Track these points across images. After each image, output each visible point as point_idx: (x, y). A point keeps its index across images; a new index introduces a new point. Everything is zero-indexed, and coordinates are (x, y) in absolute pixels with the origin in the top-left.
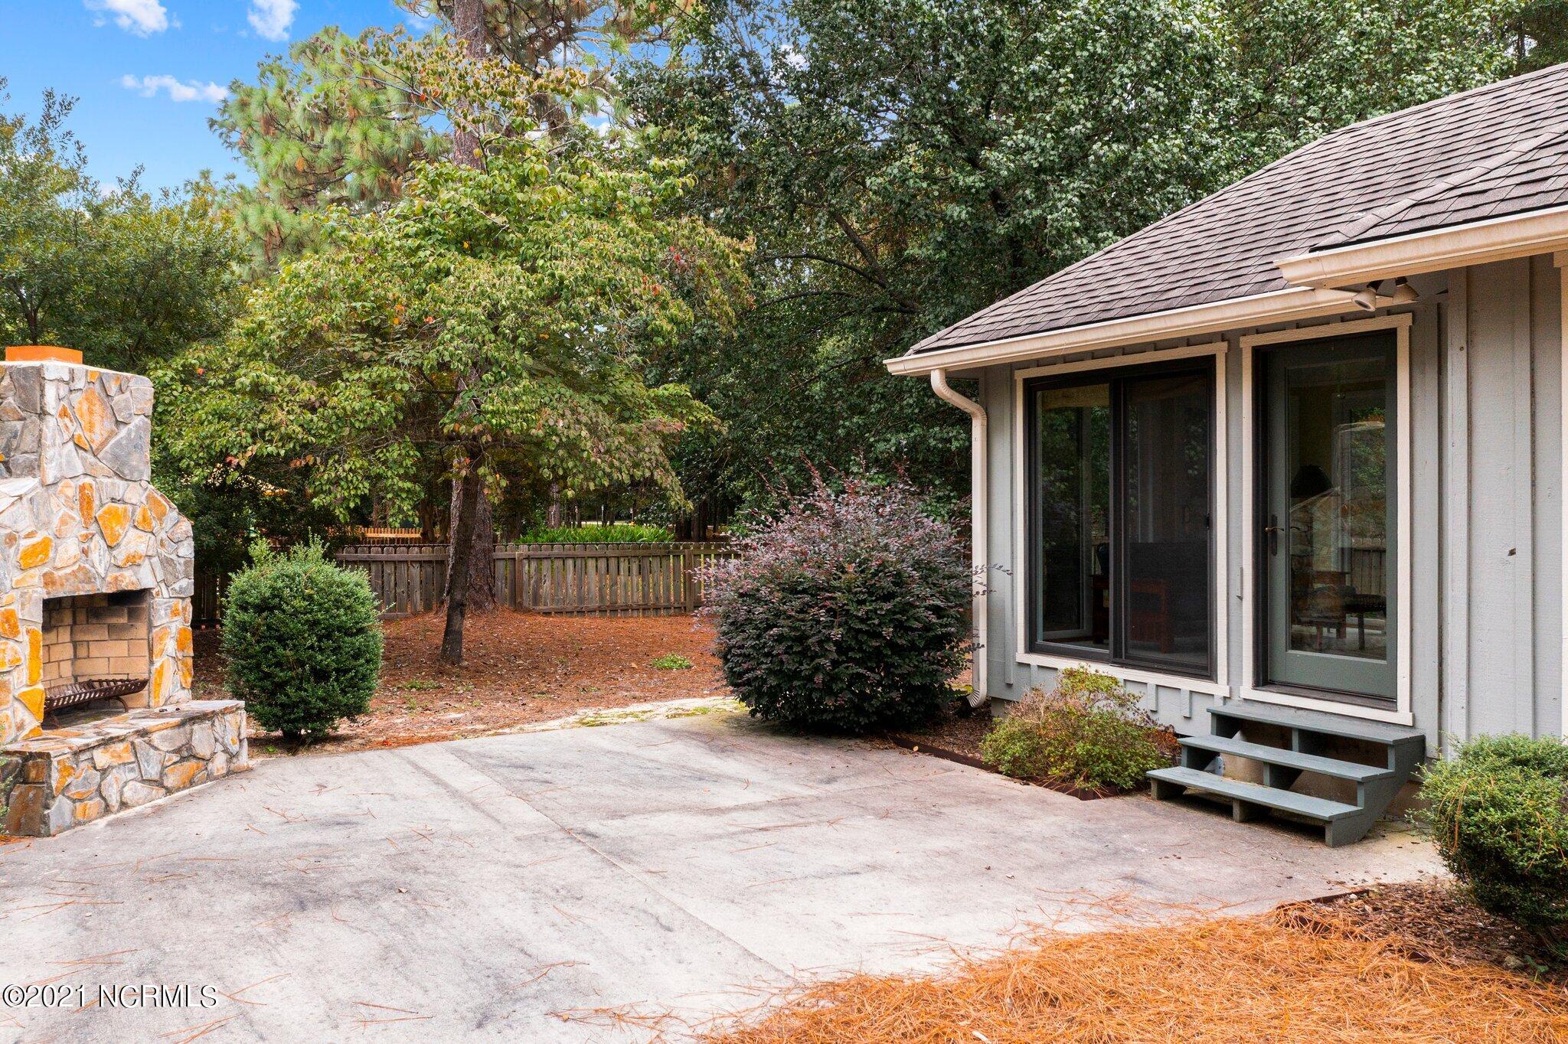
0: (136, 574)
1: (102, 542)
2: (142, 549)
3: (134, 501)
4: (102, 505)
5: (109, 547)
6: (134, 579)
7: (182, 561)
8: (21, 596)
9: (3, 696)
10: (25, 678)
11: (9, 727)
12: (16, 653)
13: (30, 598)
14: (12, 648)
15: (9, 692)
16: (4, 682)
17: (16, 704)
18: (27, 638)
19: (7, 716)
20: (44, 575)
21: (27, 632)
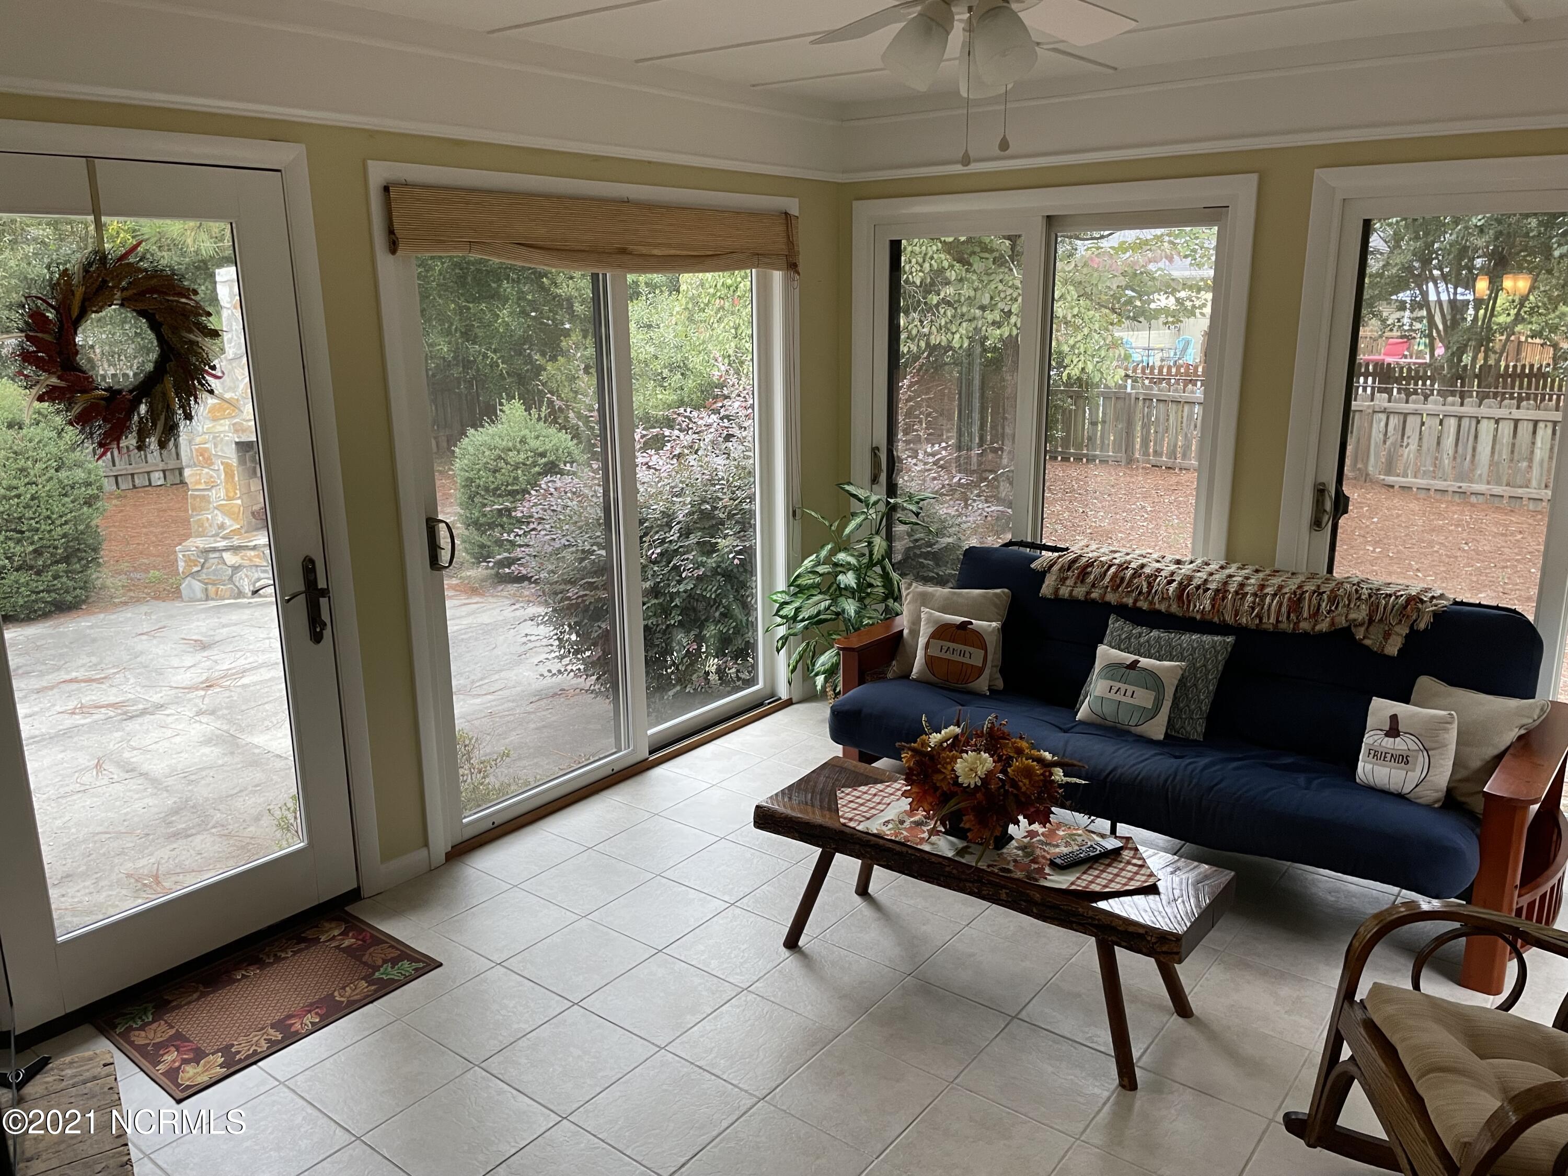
8: (214, 438)
9: (203, 504)
10: (222, 494)
11: (210, 526)
12: (212, 477)
13: (222, 439)
14: (207, 473)
15: (209, 502)
16: (204, 496)
17: (216, 512)
18: (222, 468)
19: (208, 519)
20: (234, 424)
21: (222, 463)
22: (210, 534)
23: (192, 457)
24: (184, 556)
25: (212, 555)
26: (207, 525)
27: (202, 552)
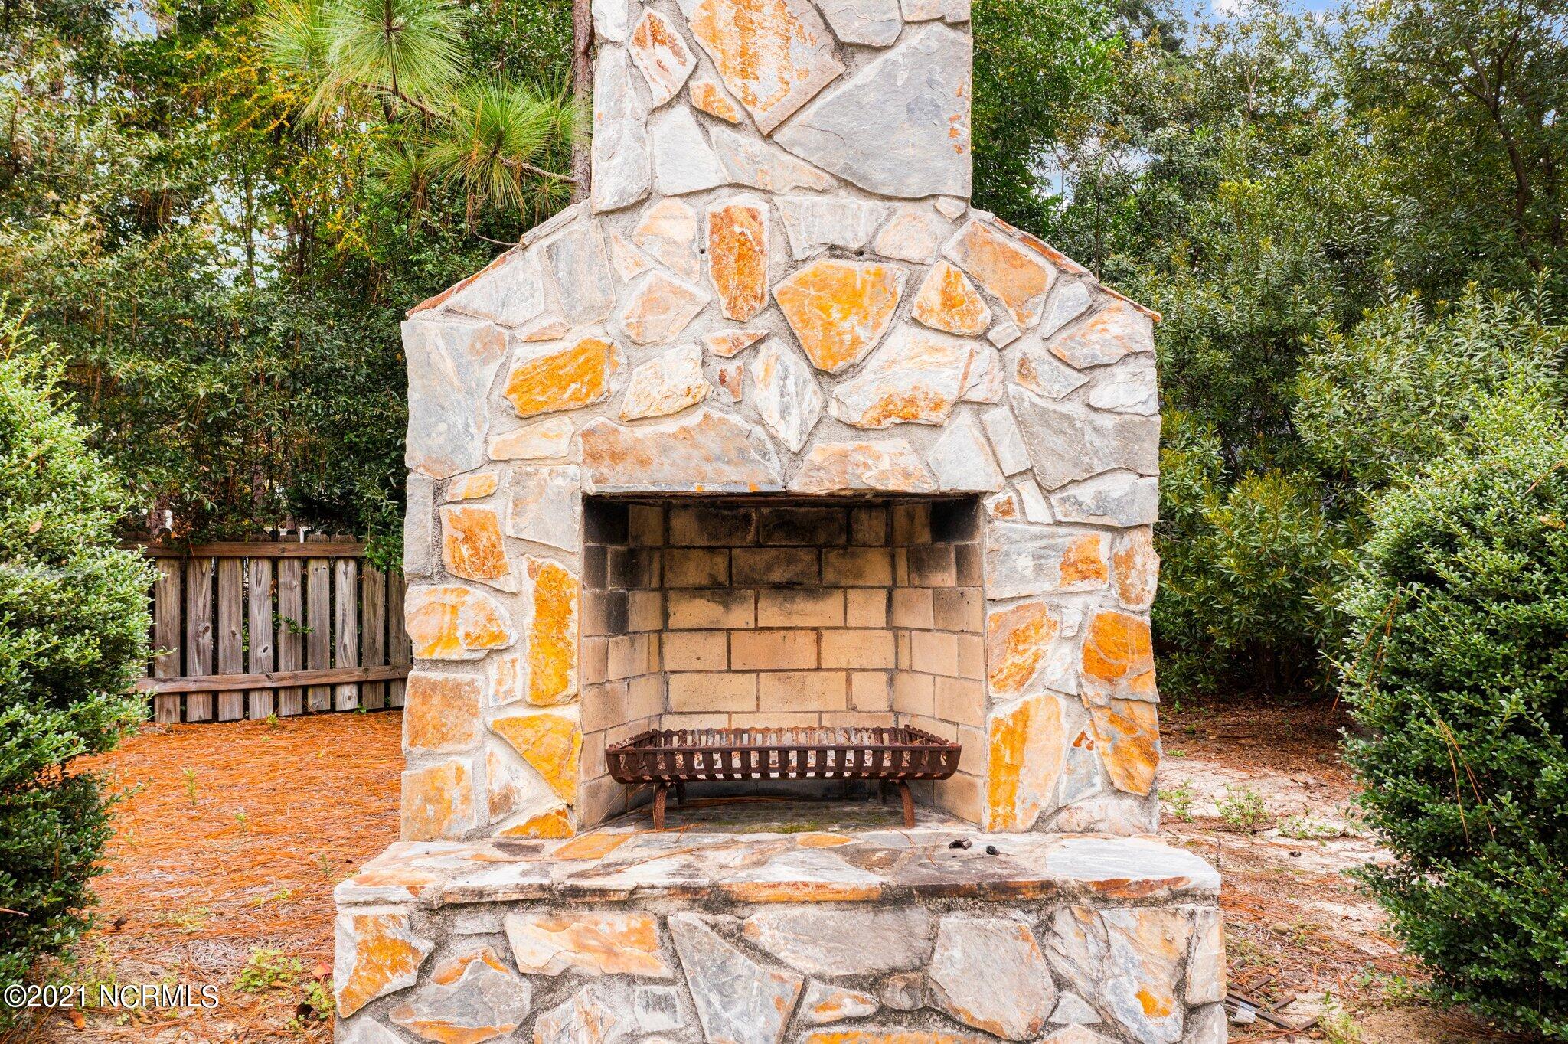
0: (919, 450)
1: (791, 358)
2: (945, 383)
3: (915, 256)
4: (794, 264)
5: (818, 373)
6: (911, 462)
7: (1108, 422)
8: (516, 481)
9: (451, 718)
10: (520, 684)
11: (466, 799)
12: (490, 619)
13: (542, 488)
14: (479, 606)
15: (472, 711)
16: (458, 686)
17: (493, 745)
18: (529, 586)
19: (460, 771)
20: (588, 434)
21: (532, 571)
22: (462, 830)
23: (438, 545)
24: (359, 921)
25: (464, 924)
26: (454, 793)
27: (430, 910)
